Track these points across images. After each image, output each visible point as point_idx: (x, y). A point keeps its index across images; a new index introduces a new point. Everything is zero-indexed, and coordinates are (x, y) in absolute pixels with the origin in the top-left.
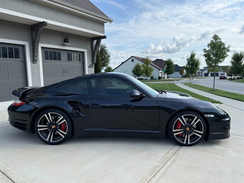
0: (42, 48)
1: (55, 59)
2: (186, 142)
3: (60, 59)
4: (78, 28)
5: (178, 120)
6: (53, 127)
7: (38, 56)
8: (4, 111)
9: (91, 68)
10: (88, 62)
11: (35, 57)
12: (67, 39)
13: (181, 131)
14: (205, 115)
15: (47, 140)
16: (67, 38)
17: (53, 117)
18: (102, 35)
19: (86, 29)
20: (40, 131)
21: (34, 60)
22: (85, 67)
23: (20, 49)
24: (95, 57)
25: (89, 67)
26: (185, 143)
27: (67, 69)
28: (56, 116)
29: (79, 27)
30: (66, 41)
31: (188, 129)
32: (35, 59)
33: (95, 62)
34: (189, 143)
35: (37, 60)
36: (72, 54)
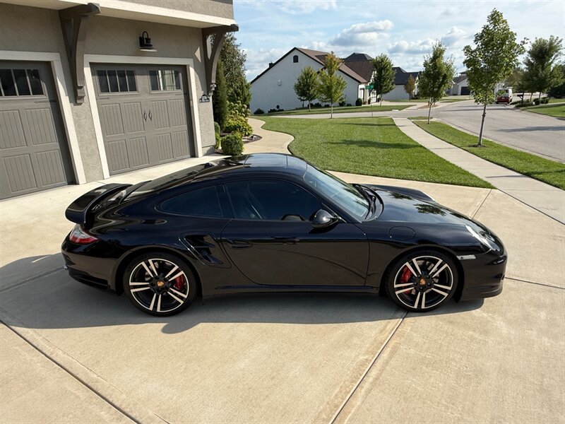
0: (92, 65)
1: (124, 89)
2: (418, 305)
3: (134, 88)
4: (171, 11)
5: (406, 266)
6: (160, 284)
7: (85, 87)
9: (204, 104)
10: (197, 89)
11: (78, 91)
12: (148, 40)
13: (409, 286)
14: (459, 257)
15: (151, 308)
16: (145, 36)
18: (228, 22)
19: (190, 11)
20: (136, 292)
21: (76, 95)
22: (191, 102)
23: (42, 73)
24: (214, 75)
25: (201, 100)
26: (416, 307)
27: (152, 112)
29: (173, 8)
30: (144, 43)
31: (423, 282)
32: (79, 95)
33: (213, 89)
34: (423, 307)
35: (83, 97)
36: (160, 71)
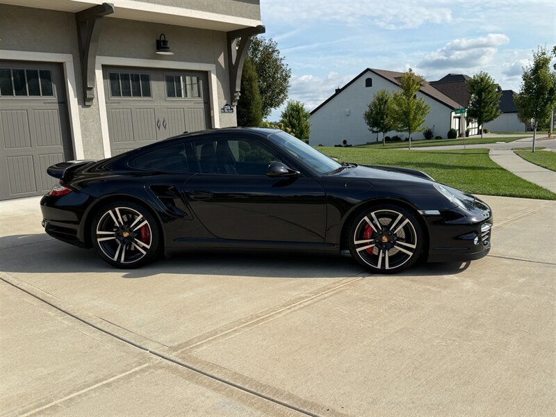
0: (104, 67)
1: (137, 94)
2: (382, 265)
3: (147, 93)
4: (189, 11)
5: (365, 220)
6: (126, 235)
7: (94, 89)
8: (26, 215)
9: (226, 114)
10: (219, 98)
11: (88, 92)
12: (165, 42)
13: (371, 243)
14: (421, 212)
15: (115, 259)
16: (163, 39)
17: (124, 217)
18: (253, 23)
19: (210, 11)
20: (102, 242)
21: (86, 98)
22: (212, 112)
23: (54, 73)
24: (238, 82)
25: (223, 110)
26: (379, 266)
27: (166, 120)
28: (130, 215)
29: (192, 8)
30: (161, 45)
31: (385, 239)
32: (88, 96)
33: (238, 98)
34: (387, 267)
35: (92, 99)
36: (181, 78)
